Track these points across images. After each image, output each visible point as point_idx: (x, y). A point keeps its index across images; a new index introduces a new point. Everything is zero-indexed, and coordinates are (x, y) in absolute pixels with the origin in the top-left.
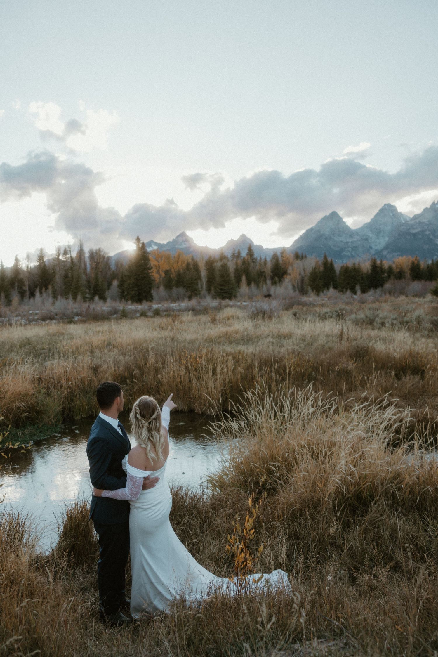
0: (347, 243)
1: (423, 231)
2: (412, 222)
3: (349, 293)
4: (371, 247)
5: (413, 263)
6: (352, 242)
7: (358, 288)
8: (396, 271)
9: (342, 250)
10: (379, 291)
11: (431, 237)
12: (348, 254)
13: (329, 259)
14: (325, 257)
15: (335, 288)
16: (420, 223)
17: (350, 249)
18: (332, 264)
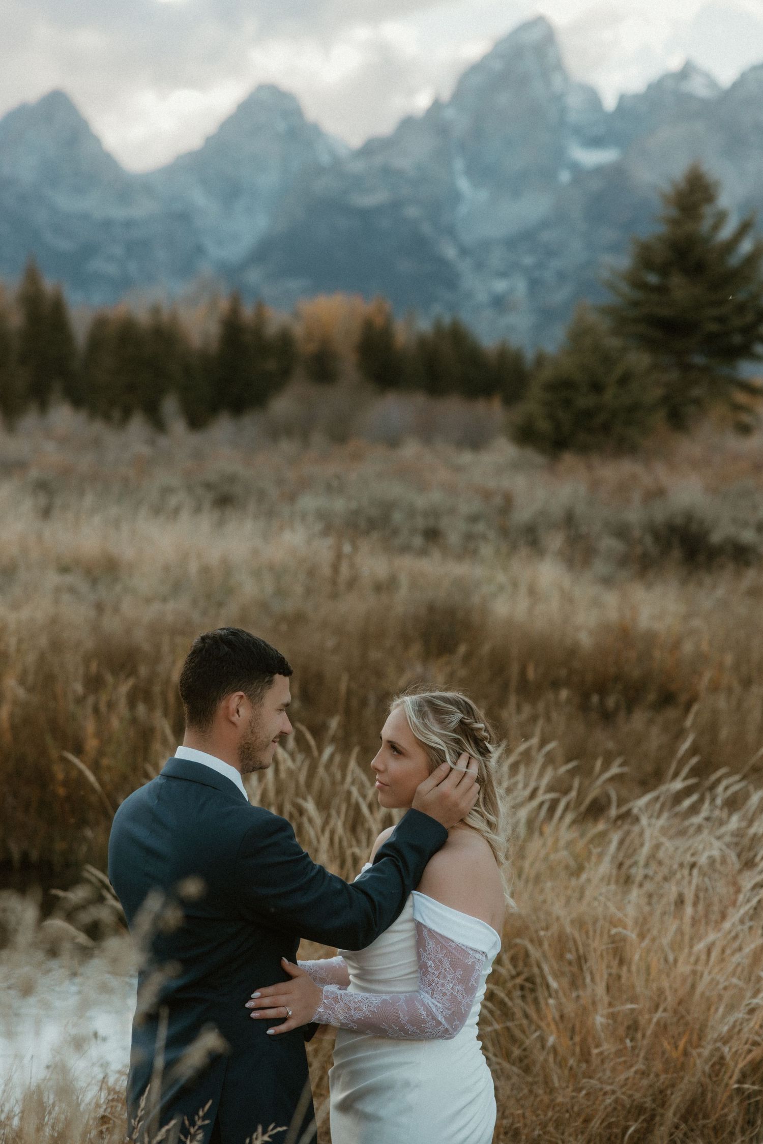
0: (107, 224)
1: (396, 205)
2: (358, 167)
3: (137, 426)
4: (199, 250)
5: (368, 325)
6: (129, 224)
7: (170, 406)
8: (306, 348)
9: (88, 250)
10: (251, 424)
11: (426, 229)
12: (111, 269)
13: (49, 284)
14: (32, 277)
15: (77, 401)
16: (387, 172)
17: (118, 250)
18: (58, 309)
